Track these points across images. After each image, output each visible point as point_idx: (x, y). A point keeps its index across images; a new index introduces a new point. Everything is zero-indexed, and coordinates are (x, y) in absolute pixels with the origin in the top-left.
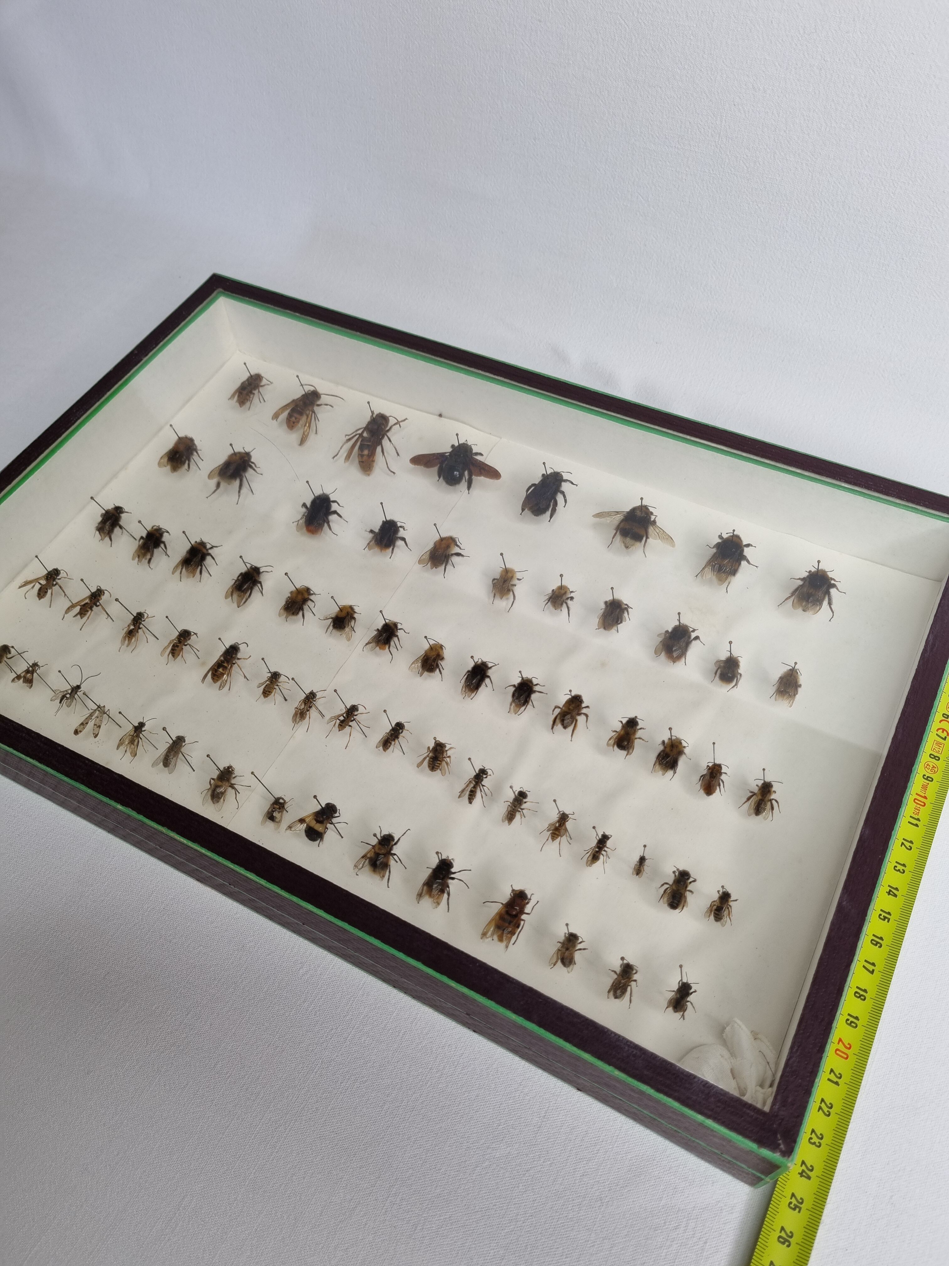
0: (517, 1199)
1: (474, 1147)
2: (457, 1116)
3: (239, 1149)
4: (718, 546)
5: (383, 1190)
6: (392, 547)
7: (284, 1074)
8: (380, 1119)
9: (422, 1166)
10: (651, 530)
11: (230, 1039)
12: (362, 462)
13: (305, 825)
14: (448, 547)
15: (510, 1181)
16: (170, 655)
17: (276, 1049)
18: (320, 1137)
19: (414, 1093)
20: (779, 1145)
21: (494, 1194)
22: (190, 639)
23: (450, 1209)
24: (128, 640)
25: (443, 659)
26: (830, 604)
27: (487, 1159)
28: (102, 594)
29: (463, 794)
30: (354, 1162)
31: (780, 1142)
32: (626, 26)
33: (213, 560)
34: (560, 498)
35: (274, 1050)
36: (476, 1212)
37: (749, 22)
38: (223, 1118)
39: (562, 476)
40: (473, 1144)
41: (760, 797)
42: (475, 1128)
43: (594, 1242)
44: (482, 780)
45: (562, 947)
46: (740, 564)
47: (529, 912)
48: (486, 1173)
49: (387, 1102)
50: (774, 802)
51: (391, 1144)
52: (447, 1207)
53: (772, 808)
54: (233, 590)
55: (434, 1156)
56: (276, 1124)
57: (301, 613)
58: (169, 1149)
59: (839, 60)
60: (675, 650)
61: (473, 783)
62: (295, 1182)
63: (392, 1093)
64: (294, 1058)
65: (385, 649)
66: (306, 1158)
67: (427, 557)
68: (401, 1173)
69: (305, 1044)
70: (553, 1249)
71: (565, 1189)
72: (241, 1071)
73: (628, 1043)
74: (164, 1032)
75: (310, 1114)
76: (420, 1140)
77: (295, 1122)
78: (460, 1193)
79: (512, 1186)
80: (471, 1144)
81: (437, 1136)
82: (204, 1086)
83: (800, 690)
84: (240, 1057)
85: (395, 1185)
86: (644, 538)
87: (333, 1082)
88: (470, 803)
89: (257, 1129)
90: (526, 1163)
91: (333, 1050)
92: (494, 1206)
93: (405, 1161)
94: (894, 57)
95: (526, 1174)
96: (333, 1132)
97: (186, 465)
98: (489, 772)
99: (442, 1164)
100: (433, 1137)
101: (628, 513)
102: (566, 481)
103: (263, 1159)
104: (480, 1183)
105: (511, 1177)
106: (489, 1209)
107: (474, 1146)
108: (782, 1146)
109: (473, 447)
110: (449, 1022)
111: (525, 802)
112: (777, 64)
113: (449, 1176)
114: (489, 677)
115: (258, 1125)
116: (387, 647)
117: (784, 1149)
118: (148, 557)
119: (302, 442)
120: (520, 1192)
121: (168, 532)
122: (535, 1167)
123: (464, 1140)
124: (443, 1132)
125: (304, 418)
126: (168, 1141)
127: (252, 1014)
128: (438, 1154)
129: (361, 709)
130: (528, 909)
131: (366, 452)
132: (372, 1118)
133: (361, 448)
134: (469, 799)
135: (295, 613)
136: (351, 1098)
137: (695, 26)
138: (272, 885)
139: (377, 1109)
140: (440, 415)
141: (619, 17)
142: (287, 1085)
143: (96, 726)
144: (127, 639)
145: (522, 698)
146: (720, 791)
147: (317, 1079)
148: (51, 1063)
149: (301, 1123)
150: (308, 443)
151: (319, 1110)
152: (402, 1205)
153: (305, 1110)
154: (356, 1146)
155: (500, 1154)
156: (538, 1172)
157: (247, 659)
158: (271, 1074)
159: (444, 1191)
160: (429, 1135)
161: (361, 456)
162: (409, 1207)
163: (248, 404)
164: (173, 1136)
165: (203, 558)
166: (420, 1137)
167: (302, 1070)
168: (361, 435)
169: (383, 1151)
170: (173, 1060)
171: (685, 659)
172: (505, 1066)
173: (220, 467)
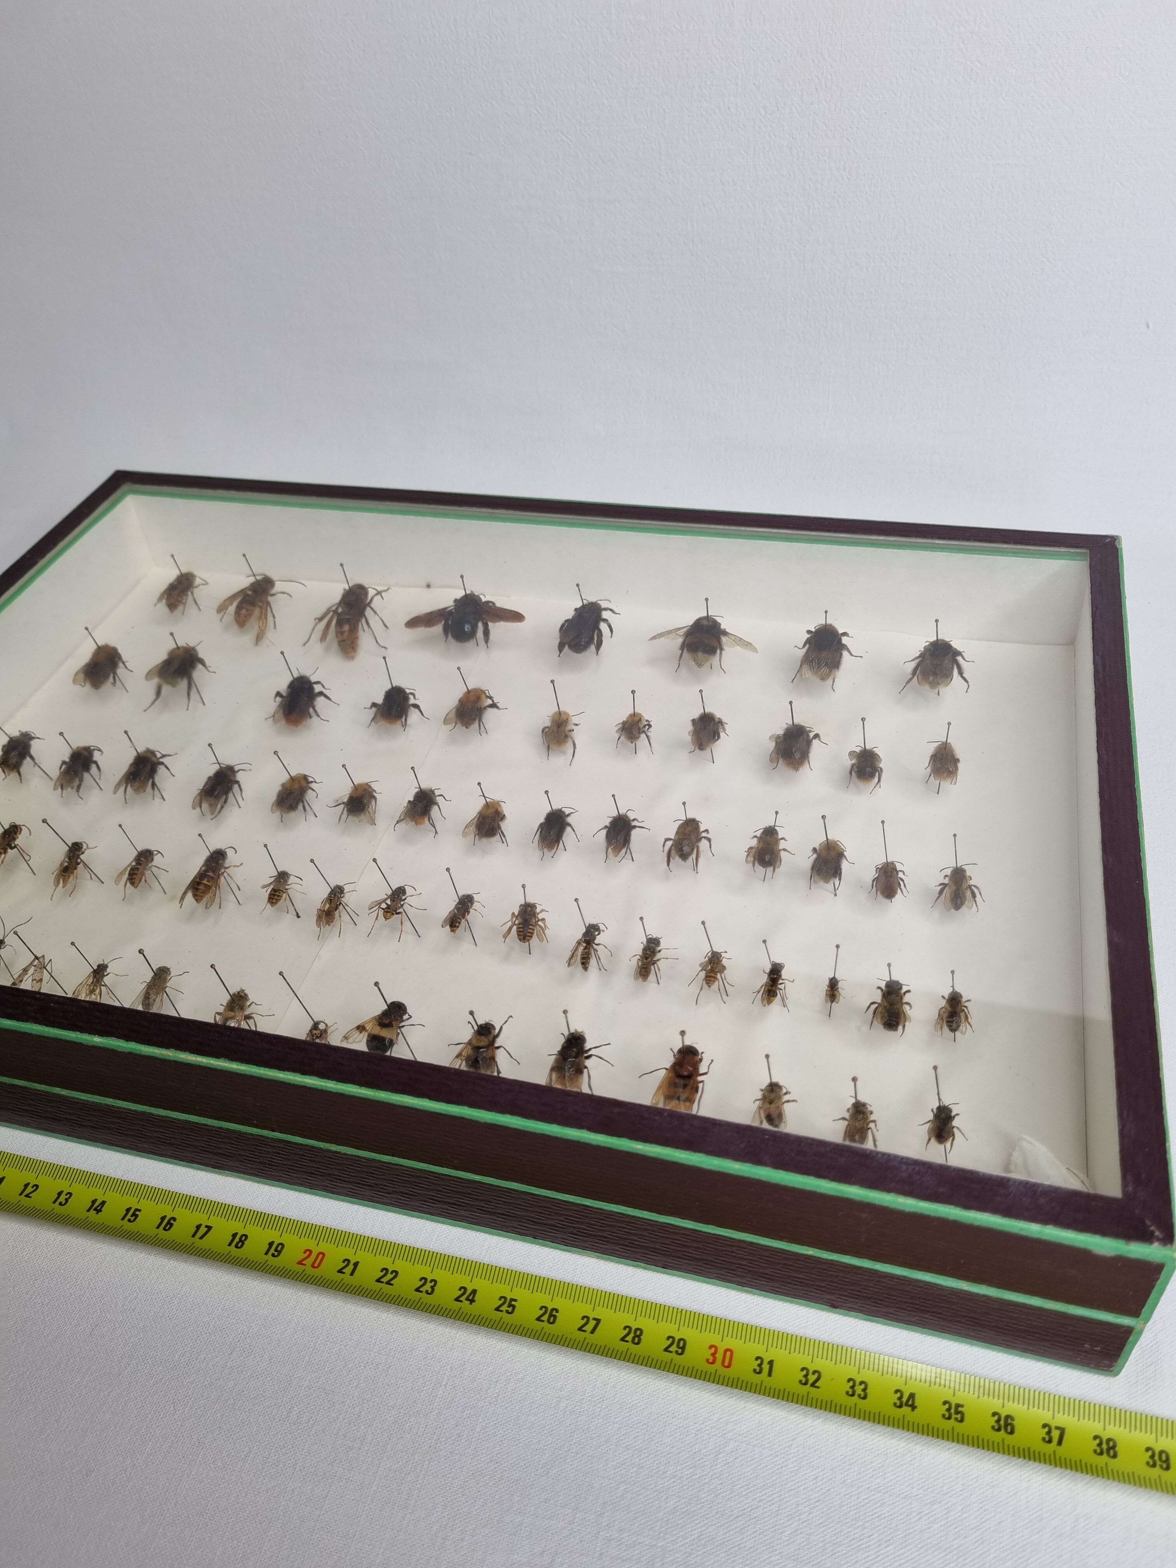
0: (791, 1484)
1: (707, 1428)
2: (670, 1391)
3: (352, 1525)
4: (808, 641)
5: (589, 1525)
6: (404, 717)
7: (397, 1399)
8: (557, 1425)
9: (637, 1474)
10: (724, 639)
11: (304, 1371)
12: (343, 641)
13: (366, 1034)
14: (478, 698)
15: (772, 1461)
16: (128, 884)
17: (378, 1368)
18: (473, 1474)
19: (598, 1376)
20: (1153, 1233)
21: (755, 1485)
22: (152, 860)
23: (696, 1524)
24: (63, 882)
25: (503, 817)
26: (961, 673)
27: (730, 1440)
28: (19, 830)
29: (572, 961)
30: (533, 1497)
31: (1152, 1228)
32: (569, 141)
33: (167, 770)
34: (603, 626)
35: (375, 1369)
36: (735, 1518)
37: (704, 113)
38: (317, 1486)
39: (600, 606)
40: (703, 1423)
41: (954, 887)
42: (700, 1401)
43: (920, 1513)
44: (595, 939)
45: (763, 1104)
46: (841, 654)
47: (707, 1071)
48: (735, 1459)
49: (562, 1398)
50: (973, 887)
51: (583, 1455)
52: (690, 1523)
53: (974, 896)
54: (201, 798)
55: (651, 1456)
56: (400, 1473)
57: (300, 807)
58: (239, 1554)
59: (809, 135)
60: (795, 751)
61: (582, 946)
62: (449, 1549)
63: (566, 1385)
64: (408, 1373)
65: (424, 823)
66: (458, 1510)
67: (453, 715)
68: (609, 1493)
69: (419, 1350)
70: (863, 1539)
71: (855, 1450)
72: (330, 1411)
73: (904, 1160)
74: (199, 1386)
75: (451, 1445)
76: (625, 1439)
77: (430, 1463)
78: (704, 1497)
79: (777, 1467)
80: (700, 1425)
81: (648, 1427)
82: (276, 1448)
83: (960, 765)
84: (325, 1393)
85: (604, 1513)
86: (718, 651)
87: (474, 1392)
88: (586, 969)
89: (374, 1488)
90: (788, 1430)
91: (463, 1348)
92: (759, 1502)
93: (610, 1475)
94: (867, 121)
95: (792, 1445)
96: (491, 1461)
97: (111, 679)
98: (602, 927)
99: (666, 1464)
100: (642, 1430)
101: (692, 626)
102: (606, 609)
103: (393, 1529)
104: (729, 1475)
105: (771, 1454)
106: (754, 1509)
107: (706, 1426)
108: (1157, 1233)
109: (482, 597)
110: (623, 1270)
111: (660, 951)
112: (743, 152)
113: (681, 1477)
114: (569, 825)
115: (373, 1482)
116: (426, 820)
117: (1161, 1236)
118: (77, 783)
119: (259, 638)
120: (791, 1472)
121: (100, 750)
122: (803, 1431)
123: (689, 1422)
124: (655, 1419)
125: (257, 612)
126: (235, 1542)
127: (331, 1329)
128: (656, 1451)
129: (409, 891)
130: (703, 1068)
131: (346, 628)
132: (544, 1427)
133: (340, 624)
134: (583, 963)
135: (292, 807)
136: (507, 1407)
137: (646, 127)
138: (344, 1084)
139: (549, 1413)
140: (428, 586)
141: (560, 134)
142: (405, 1414)
143: (35, 982)
144: (61, 881)
145: (621, 838)
146: (902, 893)
147: (449, 1394)
148: (25, 1474)
149: (439, 1462)
150: (265, 642)
151: (463, 1435)
152: (622, 1538)
153: (441, 1442)
154: (531, 1473)
155: (747, 1428)
156: (808, 1437)
157: (238, 866)
158: (378, 1404)
159: (679, 1501)
160: (636, 1429)
161: (339, 633)
162: (634, 1540)
163: (181, 607)
164: (242, 1532)
165: (153, 771)
166: (623, 1435)
167: (424, 1387)
168: (335, 612)
169: (573, 1468)
170: (220, 1422)
171: (809, 763)
172: (719, 1307)
173: (159, 667)
